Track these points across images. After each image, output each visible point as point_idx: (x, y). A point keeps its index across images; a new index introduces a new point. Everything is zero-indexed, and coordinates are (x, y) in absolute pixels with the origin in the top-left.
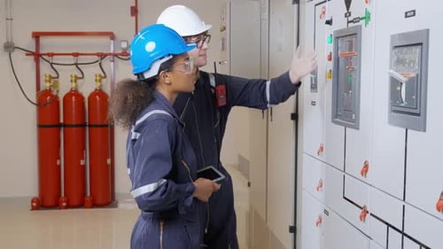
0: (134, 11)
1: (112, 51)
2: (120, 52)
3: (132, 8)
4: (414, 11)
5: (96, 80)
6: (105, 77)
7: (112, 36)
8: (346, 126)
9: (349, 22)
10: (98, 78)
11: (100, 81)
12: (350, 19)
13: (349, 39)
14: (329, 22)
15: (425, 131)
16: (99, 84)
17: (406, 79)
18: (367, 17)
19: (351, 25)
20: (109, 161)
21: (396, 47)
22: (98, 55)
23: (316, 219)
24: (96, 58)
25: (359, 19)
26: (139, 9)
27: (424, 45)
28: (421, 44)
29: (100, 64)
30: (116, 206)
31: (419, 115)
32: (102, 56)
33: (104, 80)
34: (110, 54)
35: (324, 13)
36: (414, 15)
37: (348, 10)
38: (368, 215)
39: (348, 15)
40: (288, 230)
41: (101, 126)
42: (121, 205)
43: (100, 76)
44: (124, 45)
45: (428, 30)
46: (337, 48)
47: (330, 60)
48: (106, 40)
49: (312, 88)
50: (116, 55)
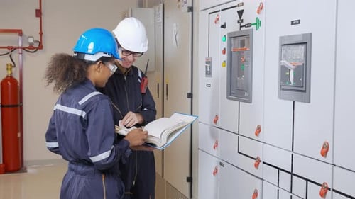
0: (39, 13)
1: (20, 46)
2: (27, 46)
3: (37, 10)
4: (299, 21)
5: (7, 69)
6: (15, 66)
7: (20, 33)
8: (239, 101)
9: (241, 27)
10: (9, 67)
11: (11, 69)
12: (242, 24)
13: (241, 38)
14: (223, 26)
15: (309, 102)
16: (9, 72)
17: (294, 67)
18: (258, 24)
19: (243, 29)
20: (19, 135)
21: (284, 45)
22: (8, 48)
23: (213, 170)
24: (7, 50)
25: (250, 25)
26: (43, 12)
27: (308, 44)
28: (306, 43)
29: (10, 56)
30: (25, 171)
31: (305, 91)
32: (12, 49)
33: (13, 69)
34: (19, 48)
35: (218, 19)
36: (299, 23)
37: (240, 18)
38: (261, 164)
39: (240, 21)
40: (186, 180)
41: (13, 106)
42: (29, 170)
43: (11, 65)
44: (31, 40)
45: (311, 34)
46: (230, 45)
47: (224, 53)
48: (16, 36)
49: (207, 74)
50: (24, 49)
